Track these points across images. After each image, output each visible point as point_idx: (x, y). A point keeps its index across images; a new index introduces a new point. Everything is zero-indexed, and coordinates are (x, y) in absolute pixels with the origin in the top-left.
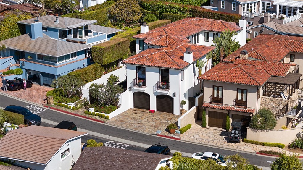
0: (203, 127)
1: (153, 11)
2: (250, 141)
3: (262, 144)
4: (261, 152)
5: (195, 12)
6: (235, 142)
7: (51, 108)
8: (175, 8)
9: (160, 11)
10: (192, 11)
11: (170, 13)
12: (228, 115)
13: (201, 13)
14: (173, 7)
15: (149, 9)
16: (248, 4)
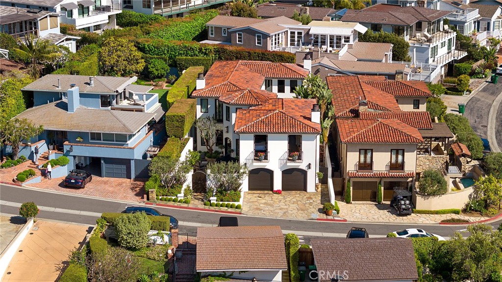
0: (347, 203)
1: (159, 55)
2: (422, 211)
3: (437, 213)
4: (443, 222)
5: (222, 52)
6: (406, 215)
7: (157, 205)
8: (192, 49)
9: (171, 54)
10: (218, 51)
11: (186, 56)
12: (380, 183)
13: (232, 53)
14: (191, 48)
15: (152, 53)
16: (275, 35)
